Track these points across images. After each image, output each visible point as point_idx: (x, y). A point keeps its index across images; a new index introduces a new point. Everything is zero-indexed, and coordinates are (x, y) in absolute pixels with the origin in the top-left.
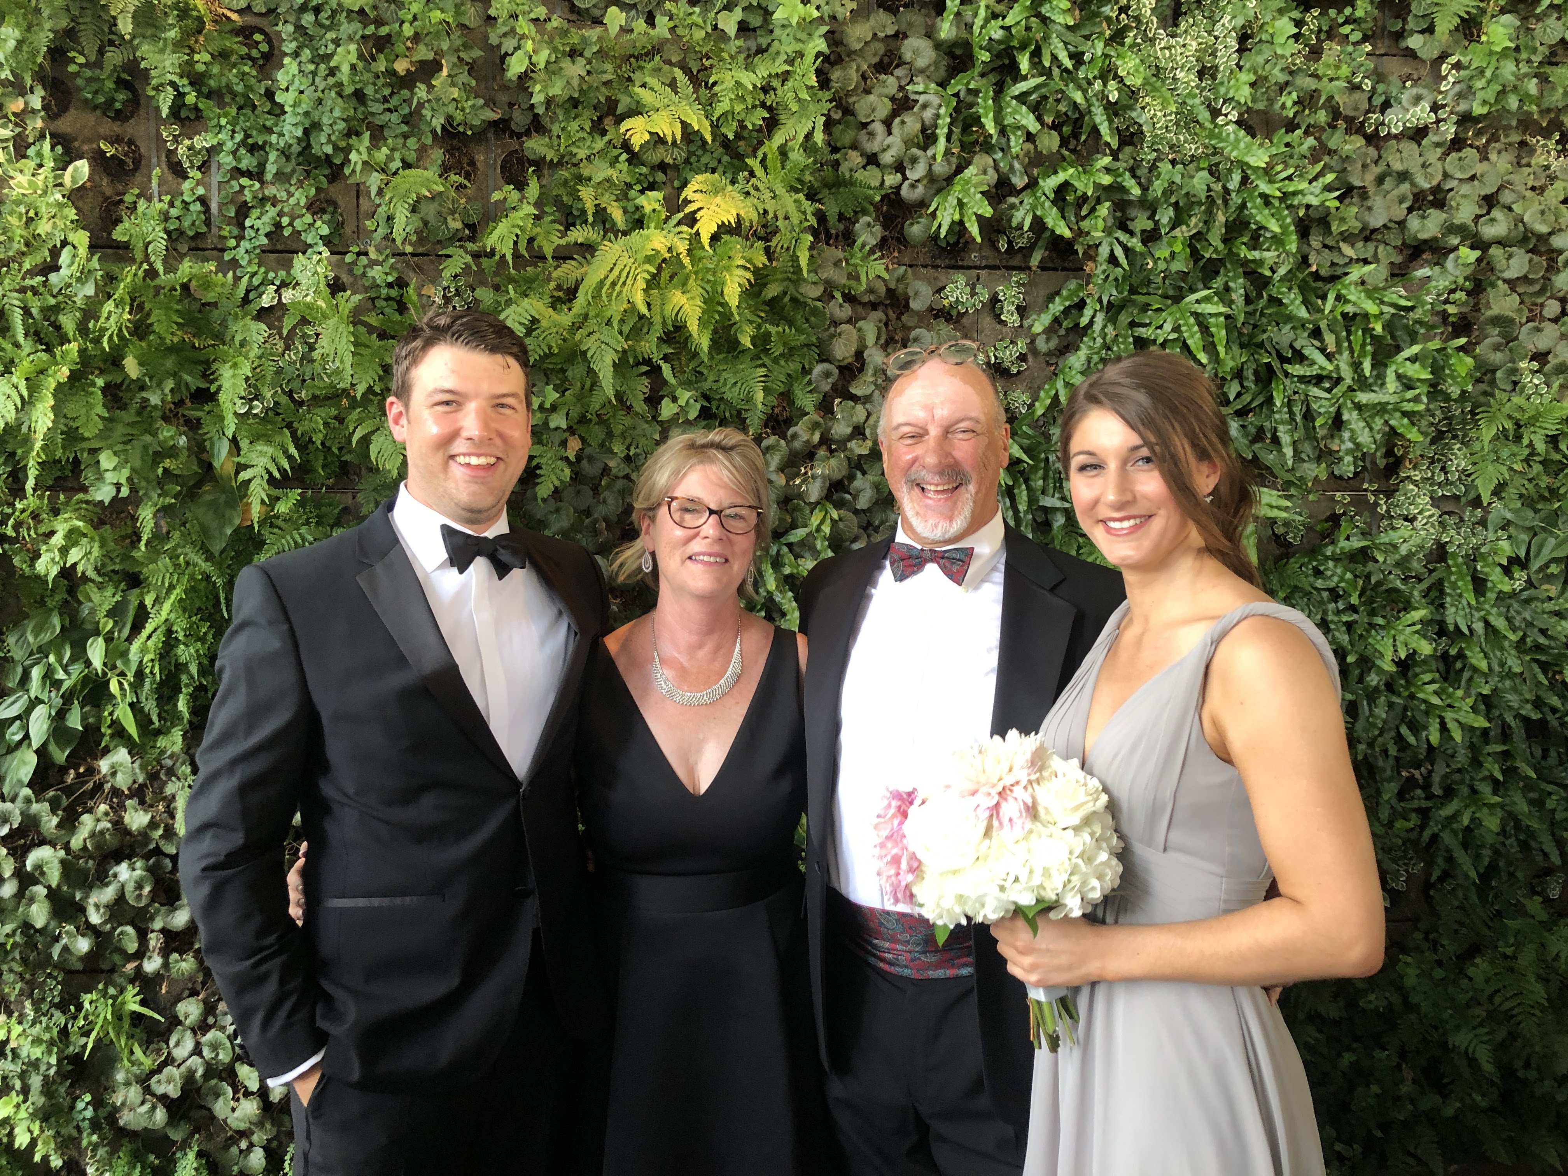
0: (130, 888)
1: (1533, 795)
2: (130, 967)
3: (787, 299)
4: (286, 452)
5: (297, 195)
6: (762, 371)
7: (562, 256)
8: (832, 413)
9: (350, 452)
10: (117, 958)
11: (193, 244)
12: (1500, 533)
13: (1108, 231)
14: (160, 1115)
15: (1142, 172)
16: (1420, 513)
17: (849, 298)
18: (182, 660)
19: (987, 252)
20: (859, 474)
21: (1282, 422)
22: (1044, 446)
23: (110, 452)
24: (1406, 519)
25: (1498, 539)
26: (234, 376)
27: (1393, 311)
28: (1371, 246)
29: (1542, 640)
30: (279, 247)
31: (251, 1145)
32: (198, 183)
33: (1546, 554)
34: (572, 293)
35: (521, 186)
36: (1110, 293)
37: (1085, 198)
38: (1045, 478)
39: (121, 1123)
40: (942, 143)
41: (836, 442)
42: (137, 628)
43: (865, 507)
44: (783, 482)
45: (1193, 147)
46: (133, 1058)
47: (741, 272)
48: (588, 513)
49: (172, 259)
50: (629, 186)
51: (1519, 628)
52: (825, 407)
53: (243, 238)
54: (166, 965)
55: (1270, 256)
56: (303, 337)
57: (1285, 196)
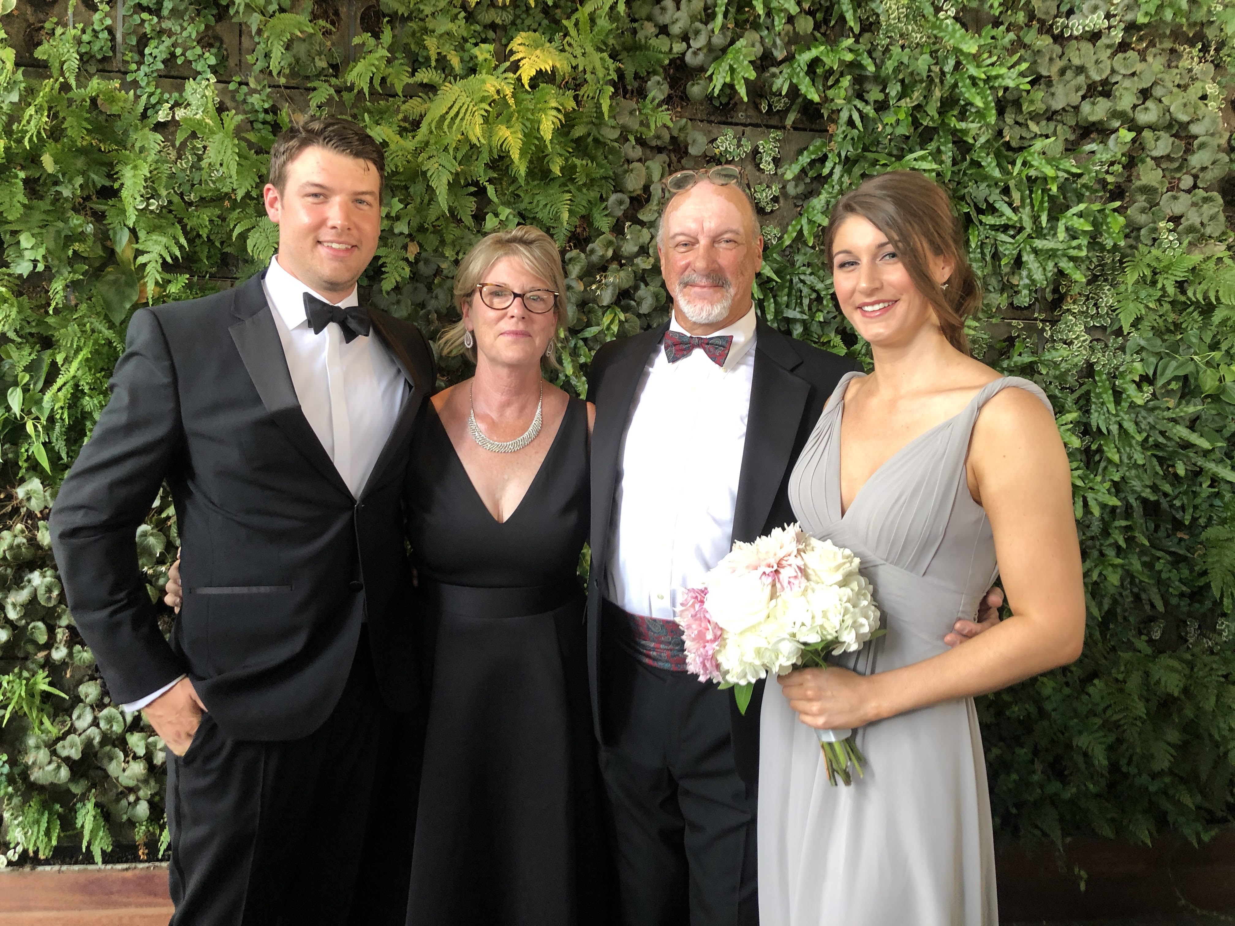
0: (41, 591)
1: (1146, 559)
2: (41, 655)
3: (590, 139)
4: (177, 243)
5: (189, 29)
6: (568, 196)
7: (410, 93)
8: (623, 234)
9: (230, 245)
10: (30, 648)
11: (100, 67)
12: (1135, 356)
13: (848, 100)
14: (64, 773)
15: (878, 54)
16: (1076, 338)
17: (641, 142)
18: (87, 409)
19: (751, 112)
20: (642, 286)
21: (976, 260)
22: (789, 270)
23: (28, 234)
24: (1065, 343)
25: (1133, 361)
26: (134, 176)
27: (1066, 176)
28: (1052, 125)
29: (1161, 440)
30: (173, 73)
31: (138, 799)
32: (107, 15)
33: (1169, 374)
34: (416, 124)
35: (376, 36)
36: (848, 150)
37: (831, 72)
38: (789, 295)
39: (32, 778)
40: (720, 18)
41: (626, 258)
42: (49, 381)
43: (646, 312)
44: (582, 288)
45: (919, 36)
46: (43, 727)
47: (554, 113)
48: (423, 305)
49: (83, 75)
50: (465, 40)
51: (1145, 430)
52: (618, 229)
53: (144, 63)
54: (70, 654)
55: (973, 126)
56: (192, 149)
57: (988, 80)
